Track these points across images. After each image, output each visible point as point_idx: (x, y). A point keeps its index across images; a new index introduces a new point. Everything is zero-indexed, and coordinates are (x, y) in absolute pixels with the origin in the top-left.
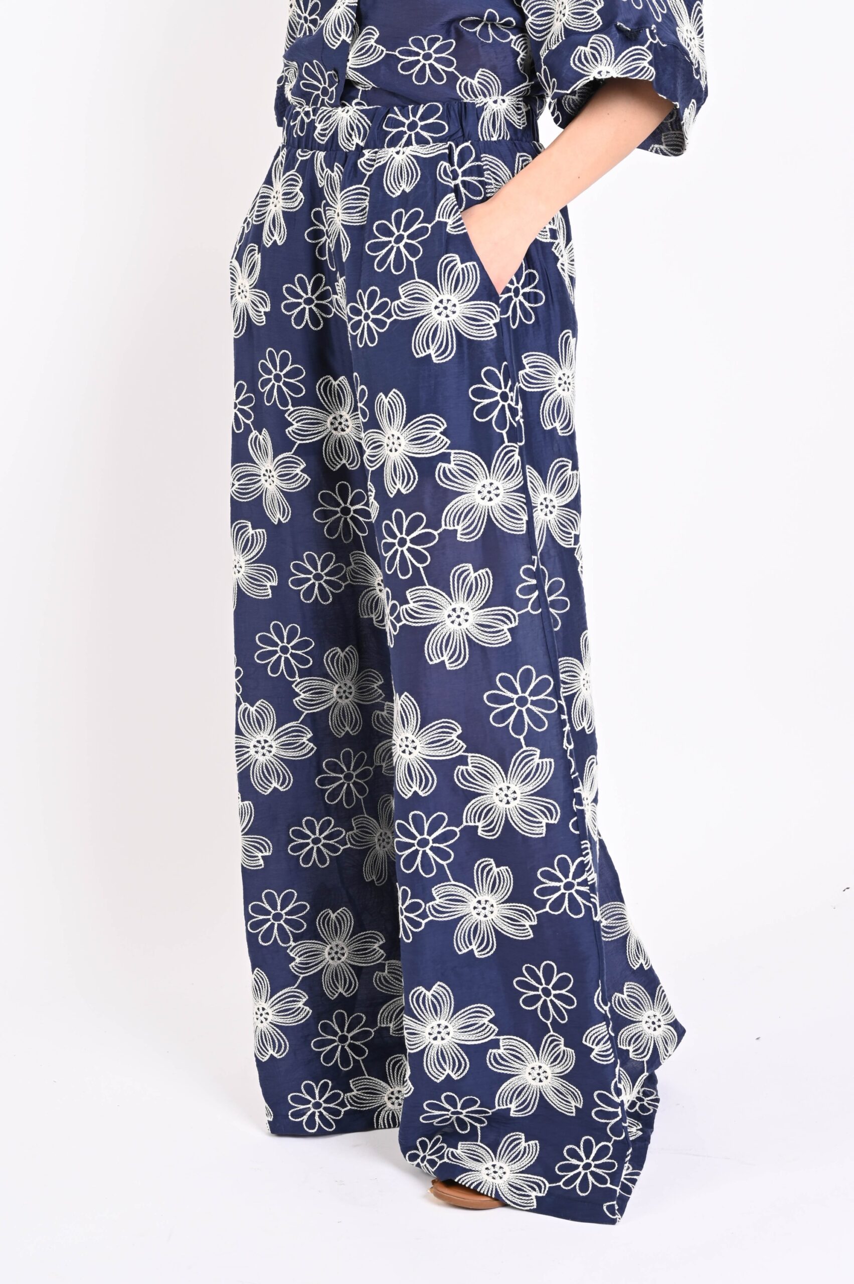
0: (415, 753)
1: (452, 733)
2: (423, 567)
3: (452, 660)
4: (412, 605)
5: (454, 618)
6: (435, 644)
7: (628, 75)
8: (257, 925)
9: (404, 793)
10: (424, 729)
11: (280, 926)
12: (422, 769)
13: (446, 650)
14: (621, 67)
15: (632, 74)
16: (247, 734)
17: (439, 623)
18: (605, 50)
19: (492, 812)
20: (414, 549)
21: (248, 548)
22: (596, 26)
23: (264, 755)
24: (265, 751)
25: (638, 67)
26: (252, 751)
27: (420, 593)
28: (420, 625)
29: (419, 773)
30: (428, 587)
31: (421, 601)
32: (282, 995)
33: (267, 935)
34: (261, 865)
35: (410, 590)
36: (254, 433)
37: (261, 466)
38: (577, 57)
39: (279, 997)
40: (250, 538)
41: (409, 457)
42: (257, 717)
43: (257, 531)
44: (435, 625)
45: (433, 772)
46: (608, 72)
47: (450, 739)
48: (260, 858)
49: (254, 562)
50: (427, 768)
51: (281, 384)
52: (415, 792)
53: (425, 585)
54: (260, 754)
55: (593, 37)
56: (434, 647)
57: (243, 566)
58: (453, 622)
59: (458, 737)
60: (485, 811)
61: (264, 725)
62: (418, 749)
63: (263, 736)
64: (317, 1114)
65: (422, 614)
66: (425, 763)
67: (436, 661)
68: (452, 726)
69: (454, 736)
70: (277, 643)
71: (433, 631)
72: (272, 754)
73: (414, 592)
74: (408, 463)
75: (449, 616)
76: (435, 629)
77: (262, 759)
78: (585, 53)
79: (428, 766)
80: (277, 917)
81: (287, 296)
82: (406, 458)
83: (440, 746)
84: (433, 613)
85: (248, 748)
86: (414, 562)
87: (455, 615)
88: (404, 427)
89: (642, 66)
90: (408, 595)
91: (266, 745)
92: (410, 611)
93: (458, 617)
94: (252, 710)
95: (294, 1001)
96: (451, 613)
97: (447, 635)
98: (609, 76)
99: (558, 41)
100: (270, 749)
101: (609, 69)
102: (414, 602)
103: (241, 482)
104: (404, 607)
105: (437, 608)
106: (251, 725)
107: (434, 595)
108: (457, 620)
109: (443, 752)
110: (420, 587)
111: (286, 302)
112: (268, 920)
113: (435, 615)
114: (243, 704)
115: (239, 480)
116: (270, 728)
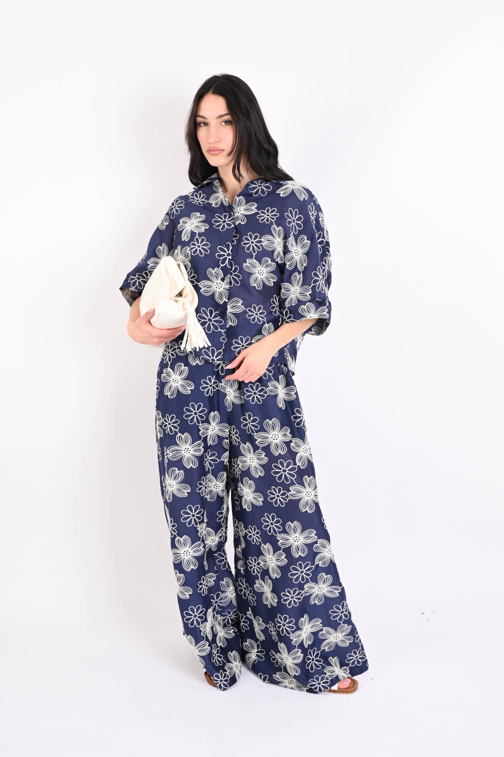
0: (300, 541)
1: (312, 534)
2: (294, 479)
3: (310, 509)
4: (292, 492)
5: (307, 495)
6: (303, 505)
7: (320, 317)
8: (188, 620)
9: (295, 556)
10: (303, 533)
11: (197, 619)
12: (302, 547)
13: (307, 506)
14: (318, 315)
15: (321, 317)
16: (180, 549)
17: (303, 498)
18: (312, 309)
19: (325, 558)
20: (290, 473)
21: (177, 478)
22: (308, 299)
23: (187, 556)
24: (187, 555)
25: (323, 314)
26: (182, 555)
27: (295, 488)
28: (296, 499)
29: (301, 548)
30: (297, 485)
31: (295, 490)
32: (200, 645)
33: (192, 623)
34: (188, 597)
35: (291, 487)
36: (179, 434)
37: (182, 447)
38: (301, 309)
39: (199, 646)
40: (177, 474)
41: (283, 441)
42: (183, 542)
43: (180, 471)
44: (302, 498)
45: (306, 548)
46: (313, 317)
47: (312, 536)
48: (188, 595)
49: (179, 483)
50: (304, 547)
51: (197, 416)
52: (300, 555)
53: (296, 485)
54: (186, 556)
55: (307, 303)
56: (303, 506)
57: (175, 485)
58: (307, 496)
59: (315, 535)
60: (322, 558)
61: (186, 544)
62: (301, 540)
63: (186, 549)
64: (222, 684)
65: (296, 495)
66: (303, 545)
67: (304, 510)
68: (312, 531)
69: (313, 535)
70: (190, 513)
71: (301, 500)
72: (190, 555)
73: (293, 488)
74: (282, 443)
75: (306, 494)
76: (302, 500)
77: (186, 558)
78: (304, 308)
79: (304, 545)
80: (195, 616)
81: (203, 384)
82: (281, 442)
83: (309, 538)
84: (300, 494)
85: (181, 554)
86: (290, 477)
87: (307, 494)
88: (280, 431)
89: (324, 314)
90: (291, 488)
91: (188, 552)
92: (292, 494)
93: (309, 494)
94: (181, 539)
95: (204, 646)
96: (306, 493)
97: (306, 501)
98: (314, 318)
99: (295, 303)
100: (189, 553)
101: (314, 315)
102: (293, 491)
103: (173, 453)
104: (289, 493)
105: (301, 492)
106: (181, 545)
107: (300, 488)
108: (309, 495)
109: (310, 541)
110: (294, 486)
111: (202, 386)
112: (192, 618)
113: (301, 495)
114: (178, 537)
115: (172, 452)
116: (189, 546)
